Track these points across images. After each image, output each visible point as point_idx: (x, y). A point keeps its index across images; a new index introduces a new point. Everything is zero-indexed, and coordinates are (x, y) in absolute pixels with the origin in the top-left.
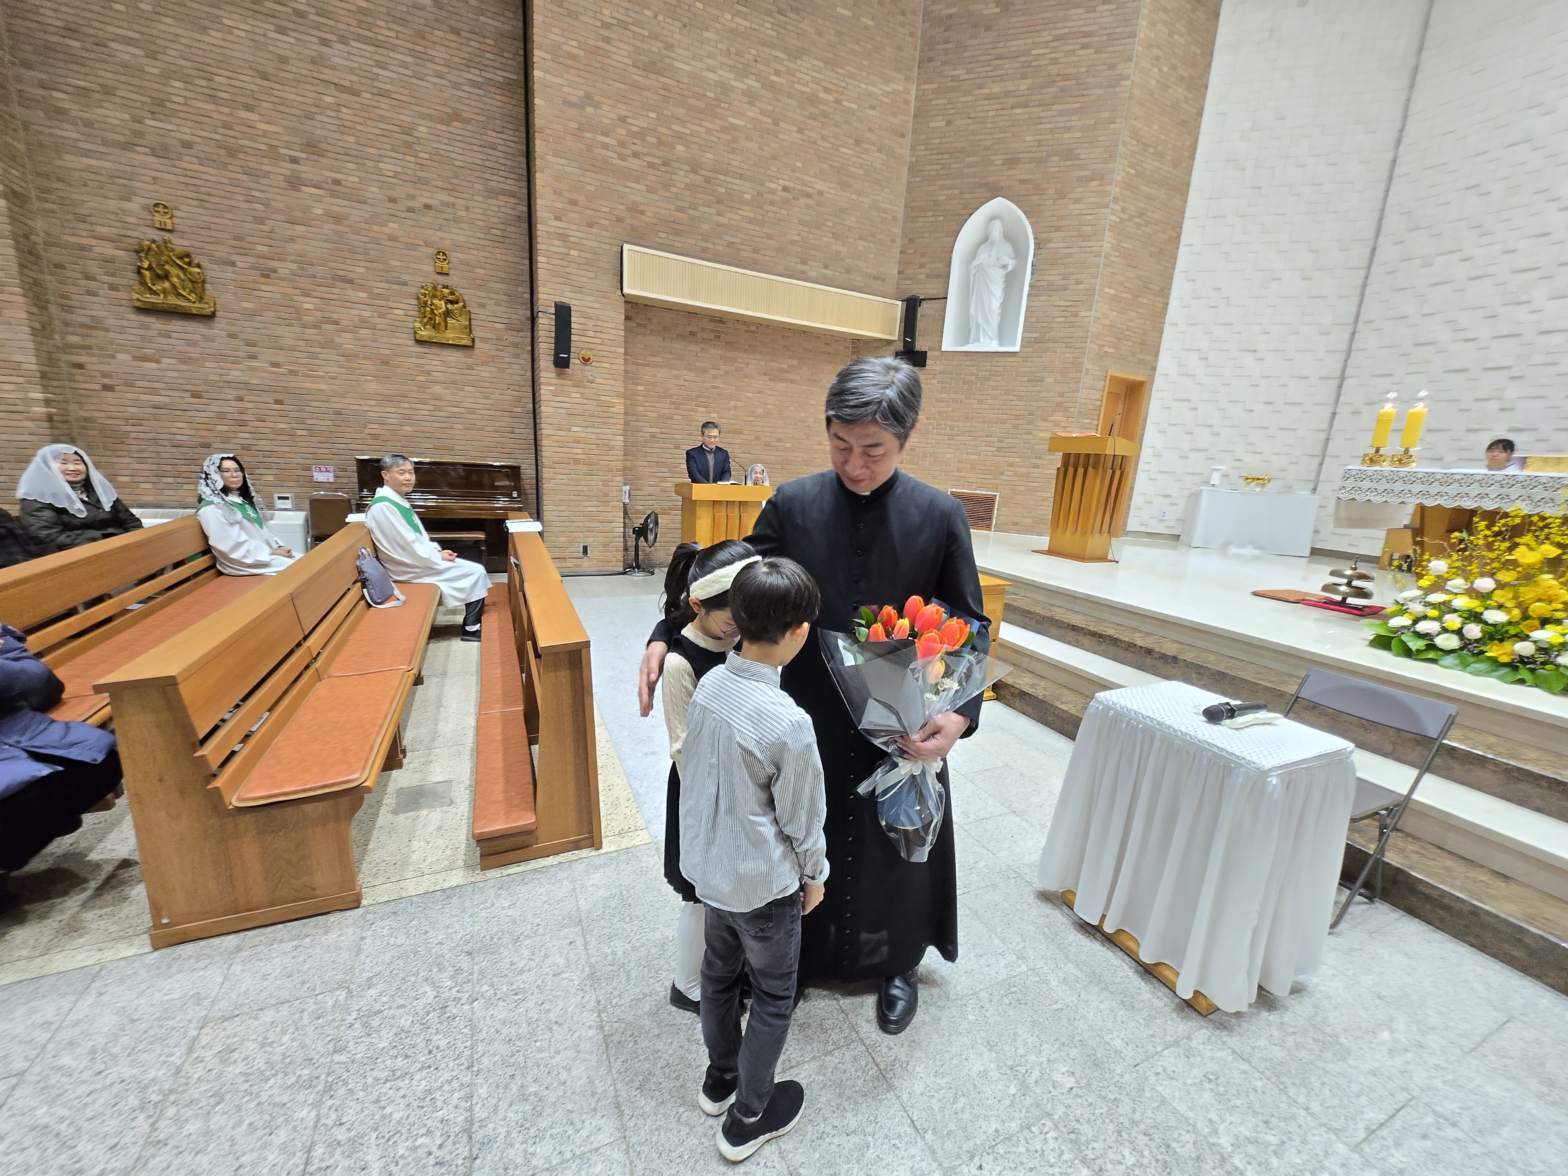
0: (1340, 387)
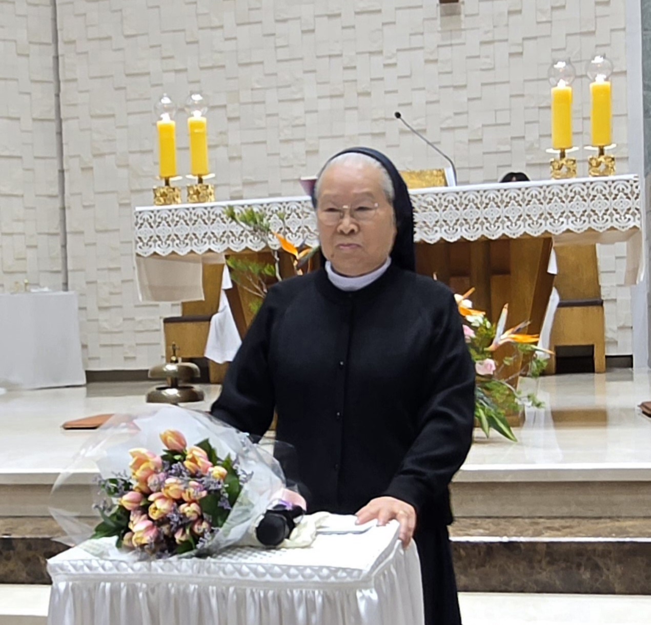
0: (60, 133)
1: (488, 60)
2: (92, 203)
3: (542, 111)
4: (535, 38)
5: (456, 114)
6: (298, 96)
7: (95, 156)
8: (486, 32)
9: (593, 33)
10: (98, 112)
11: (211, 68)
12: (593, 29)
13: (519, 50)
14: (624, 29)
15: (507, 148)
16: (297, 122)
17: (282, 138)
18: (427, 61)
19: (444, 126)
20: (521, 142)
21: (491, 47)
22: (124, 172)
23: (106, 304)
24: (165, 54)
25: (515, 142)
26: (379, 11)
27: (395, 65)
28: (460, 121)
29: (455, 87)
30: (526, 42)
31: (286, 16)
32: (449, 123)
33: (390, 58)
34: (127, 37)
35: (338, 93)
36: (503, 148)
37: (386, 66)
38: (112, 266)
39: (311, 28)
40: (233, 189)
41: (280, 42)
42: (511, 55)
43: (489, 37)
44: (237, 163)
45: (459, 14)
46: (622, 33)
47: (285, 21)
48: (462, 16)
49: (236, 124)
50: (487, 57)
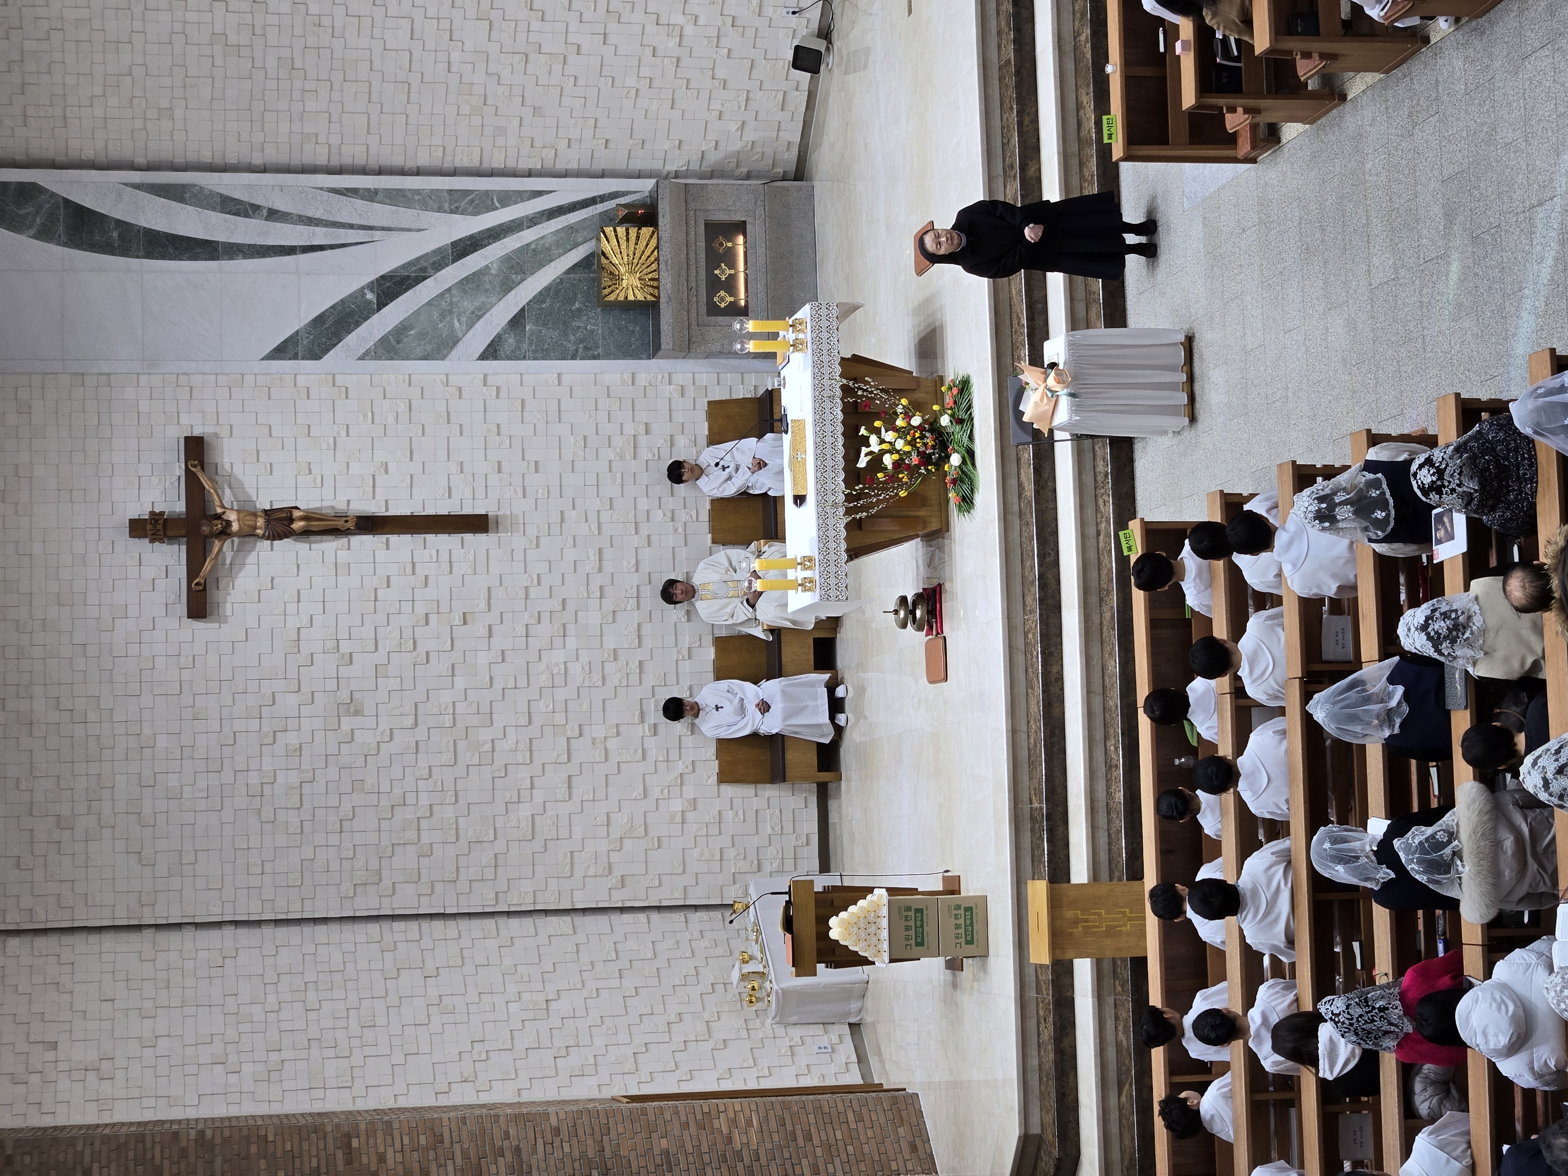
1: (540, 491)
2: (657, 877)
3: (588, 445)
4: (523, 450)
5: (586, 521)
6: (562, 667)
7: (610, 873)
8: (516, 492)
9: (523, 401)
10: (568, 868)
11: (531, 751)
12: (520, 401)
13: (533, 465)
14: (521, 374)
15: (619, 475)
16: (587, 668)
17: (600, 683)
18: (538, 546)
19: (597, 533)
20: (614, 464)
21: (528, 489)
22: (628, 844)
23: (756, 863)
24: (515, 798)
25: (614, 469)
26: (489, 588)
27: (538, 575)
28: (593, 517)
29: (562, 520)
30: (526, 458)
31: (487, 678)
32: (594, 527)
33: (532, 580)
34: (495, 838)
35: (562, 629)
36: (619, 480)
37: (539, 584)
38: (718, 857)
39: (500, 653)
40: (647, 733)
41: (511, 684)
42: (536, 471)
43: (520, 490)
44: (622, 729)
45: (497, 516)
46: (524, 377)
47: (491, 678)
48: (499, 513)
49: (586, 729)
50: (537, 492)
